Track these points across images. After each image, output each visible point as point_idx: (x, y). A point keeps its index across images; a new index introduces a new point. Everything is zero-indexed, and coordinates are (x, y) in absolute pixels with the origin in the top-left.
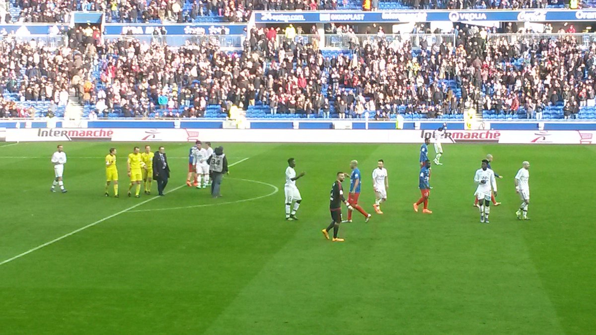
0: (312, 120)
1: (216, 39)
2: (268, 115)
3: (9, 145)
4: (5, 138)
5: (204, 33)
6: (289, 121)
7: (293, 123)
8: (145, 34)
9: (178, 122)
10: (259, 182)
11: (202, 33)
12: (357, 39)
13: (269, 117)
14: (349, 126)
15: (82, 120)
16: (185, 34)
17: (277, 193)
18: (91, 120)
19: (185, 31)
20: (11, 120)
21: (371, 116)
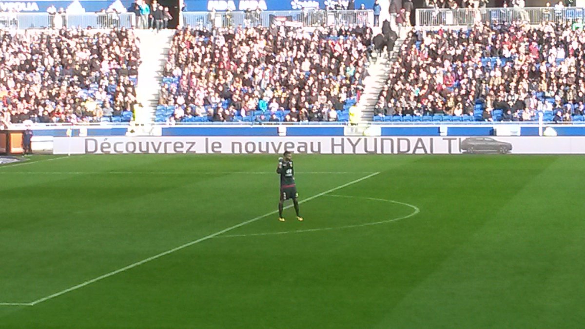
0: (466, 124)
1: (333, 16)
2: (395, 117)
3: (57, 159)
4: (52, 150)
5: (318, 8)
6: (434, 125)
7: (439, 128)
8: (239, 10)
9: (282, 128)
10: (393, 201)
11: (316, 8)
12: (527, 14)
13: (396, 120)
14: (516, 132)
15: (153, 126)
16: (292, 9)
17: (417, 214)
18: (167, 126)
19: (292, 6)
20: (60, 126)
21: (546, 118)
